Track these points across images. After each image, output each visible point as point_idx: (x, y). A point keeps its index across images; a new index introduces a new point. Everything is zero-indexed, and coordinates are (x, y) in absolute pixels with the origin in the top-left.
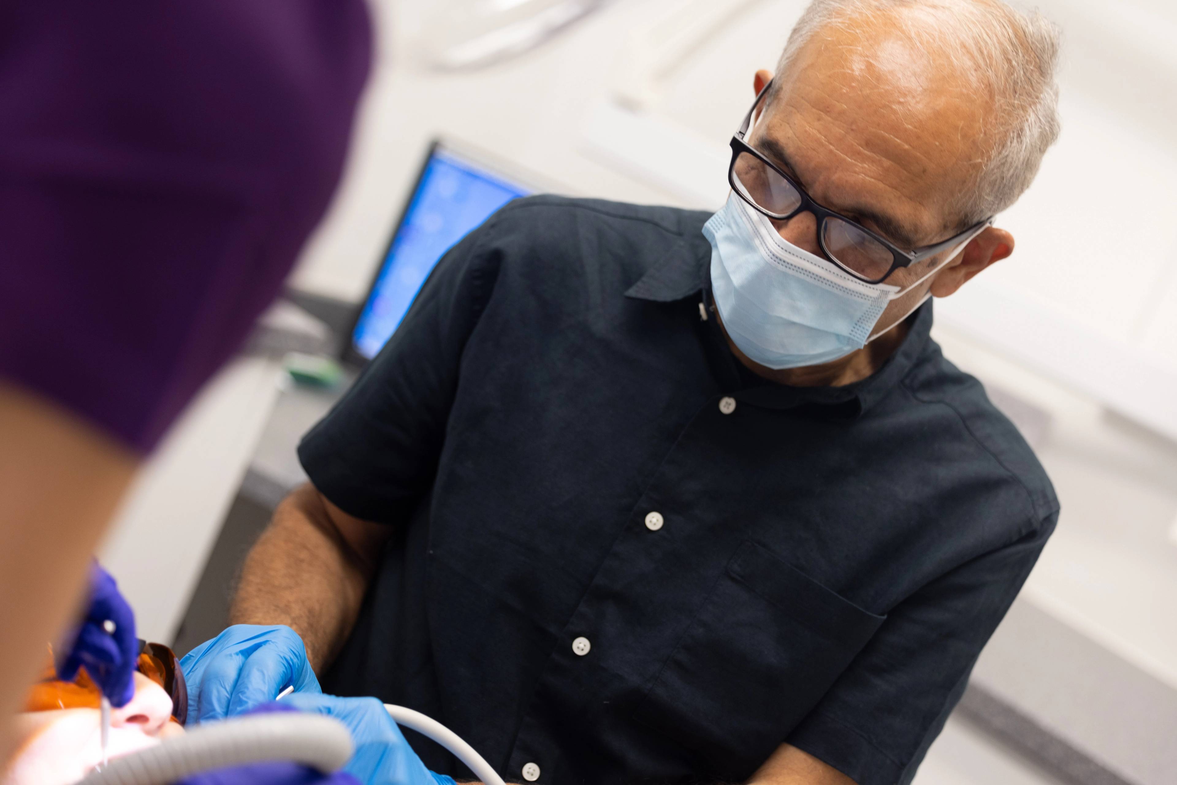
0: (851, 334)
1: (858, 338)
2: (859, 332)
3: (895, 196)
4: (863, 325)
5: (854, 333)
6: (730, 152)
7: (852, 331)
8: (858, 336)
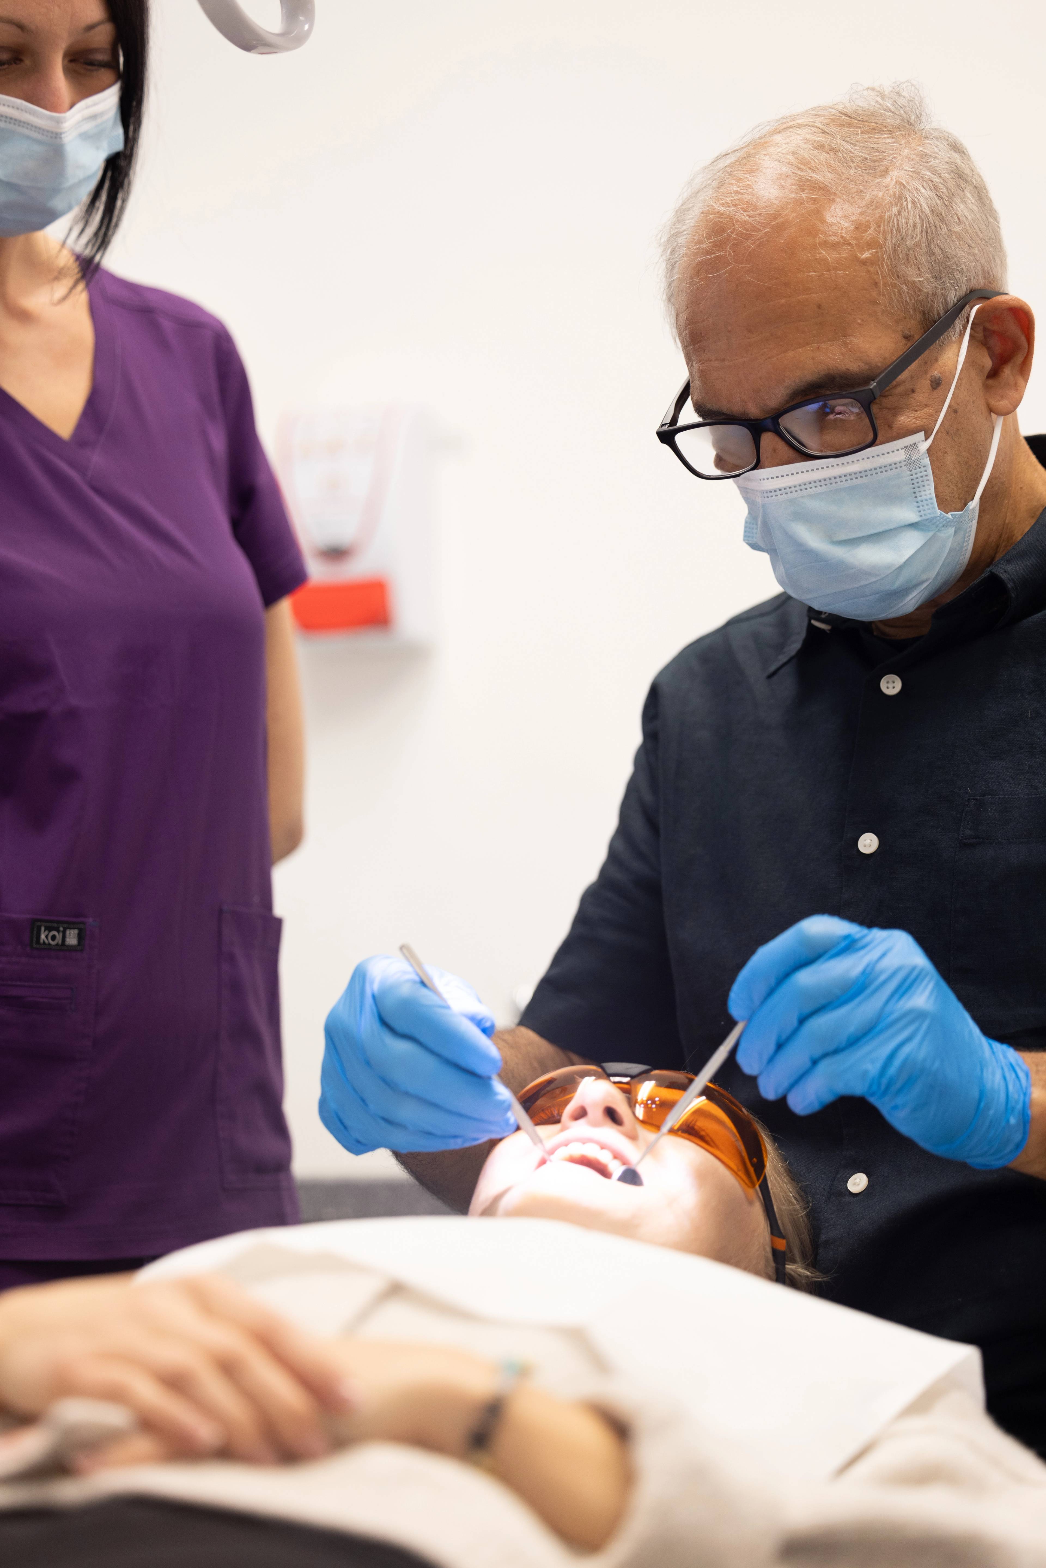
0: (921, 516)
1: (930, 514)
2: (926, 507)
3: (812, 351)
4: (924, 497)
5: (922, 513)
6: (666, 447)
7: (920, 511)
8: (929, 511)
